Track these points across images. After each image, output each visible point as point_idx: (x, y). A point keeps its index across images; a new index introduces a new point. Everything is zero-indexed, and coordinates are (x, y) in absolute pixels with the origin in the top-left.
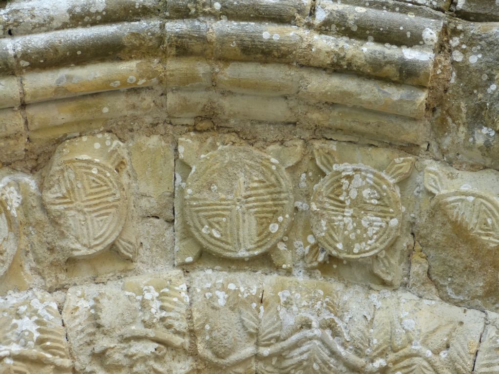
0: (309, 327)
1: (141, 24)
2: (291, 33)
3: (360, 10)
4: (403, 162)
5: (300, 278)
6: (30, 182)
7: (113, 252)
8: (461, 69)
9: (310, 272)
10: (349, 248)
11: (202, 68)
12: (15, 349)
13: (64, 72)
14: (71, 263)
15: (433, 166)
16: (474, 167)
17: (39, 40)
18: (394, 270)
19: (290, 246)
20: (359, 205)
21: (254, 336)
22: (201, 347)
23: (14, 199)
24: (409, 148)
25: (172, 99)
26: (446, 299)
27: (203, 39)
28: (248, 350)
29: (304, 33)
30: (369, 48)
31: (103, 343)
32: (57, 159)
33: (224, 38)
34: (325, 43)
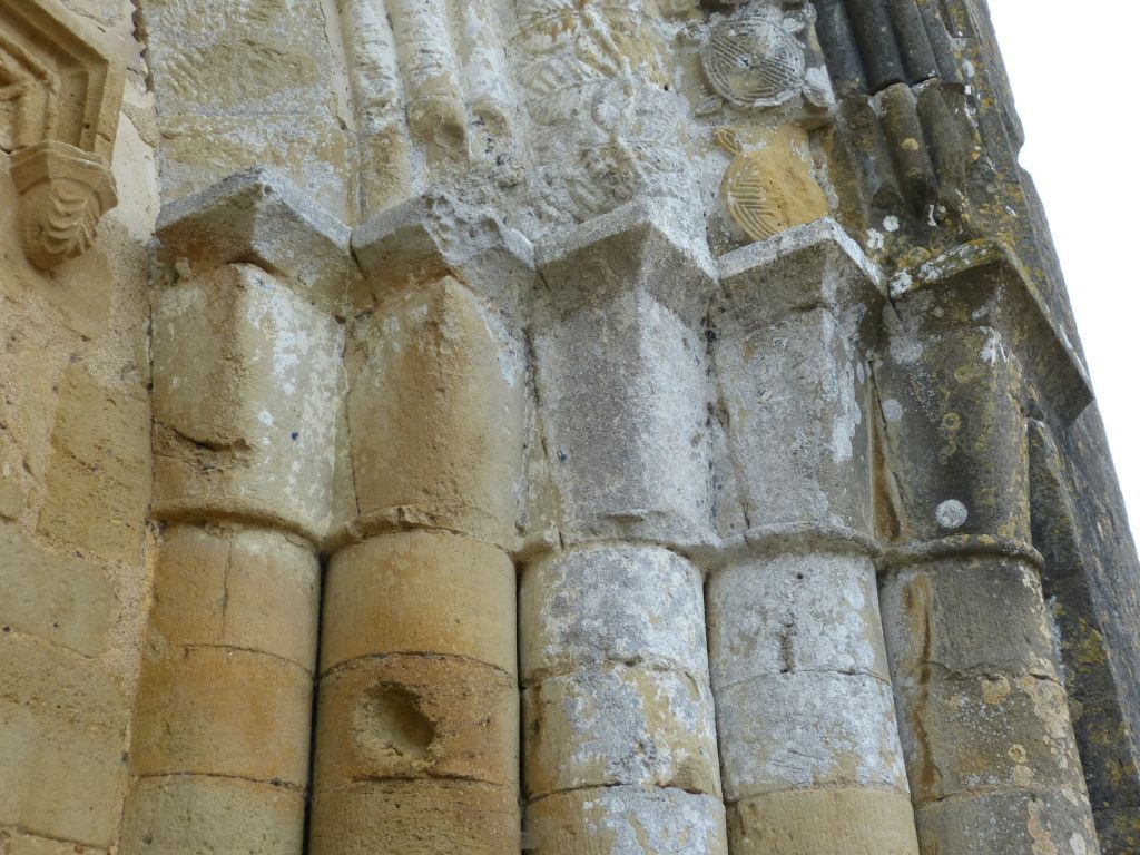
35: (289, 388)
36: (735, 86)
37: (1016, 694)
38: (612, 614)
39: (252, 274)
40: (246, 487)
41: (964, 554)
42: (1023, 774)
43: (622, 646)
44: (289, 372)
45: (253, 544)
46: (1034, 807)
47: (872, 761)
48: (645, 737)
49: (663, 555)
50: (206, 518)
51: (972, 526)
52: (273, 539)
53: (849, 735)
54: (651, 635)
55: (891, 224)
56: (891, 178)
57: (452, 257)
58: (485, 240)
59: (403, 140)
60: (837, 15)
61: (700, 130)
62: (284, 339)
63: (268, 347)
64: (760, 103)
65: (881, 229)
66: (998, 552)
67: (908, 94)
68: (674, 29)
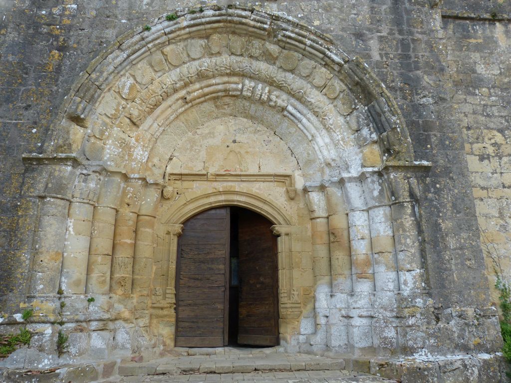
0: (247, 66)
1: (224, 17)
2: (247, 21)
3: (258, 17)
4: (263, 42)
5: (247, 58)
6: (206, 41)
7: (219, 53)
8: (273, 28)
9: (248, 57)
10: (254, 55)
11: (233, 25)
12: (204, 68)
13: (211, 25)
14: (212, 54)
15: (267, 43)
16: (274, 44)
17: (208, 19)
18: (260, 58)
19: (245, 53)
20: (256, 48)
21: (239, 67)
22: (231, 69)
23: (204, 44)
24: (264, 40)
25: (228, 29)
26: (268, 63)
27: (233, 21)
28: (238, 69)
29: (249, 21)
30: (259, 24)
31: (217, 67)
32: (210, 38)
33: (237, 21)
34: (252, 23)
35: (318, 203)
36: (361, 143)
37: (401, 222)
38: (353, 220)
39: (310, 193)
40: (316, 215)
41: (396, 203)
42: (401, 232)
43: (354, 224)
44: (317, 201)
45: (318, 220)
46: (402, 236)
47: (382, 233)
48: (356, 234)
49: (359, 212)
50: (314, 219)
51: (395, 200)
52: (320, 219)
53: (379, 231)
54: (357, 222)
55: (386, 155)
56: (384, 148)
57: (326, 185)
58: (330, 182)
59: (325, 167)
60: (374, 125)
61: (359, 150)
62: (316, 198)
63: (314, 200)
64: (365, 144)
65: (385, 156)
66: (399, 203)
67: (385, 134)
68: (353, 136)
